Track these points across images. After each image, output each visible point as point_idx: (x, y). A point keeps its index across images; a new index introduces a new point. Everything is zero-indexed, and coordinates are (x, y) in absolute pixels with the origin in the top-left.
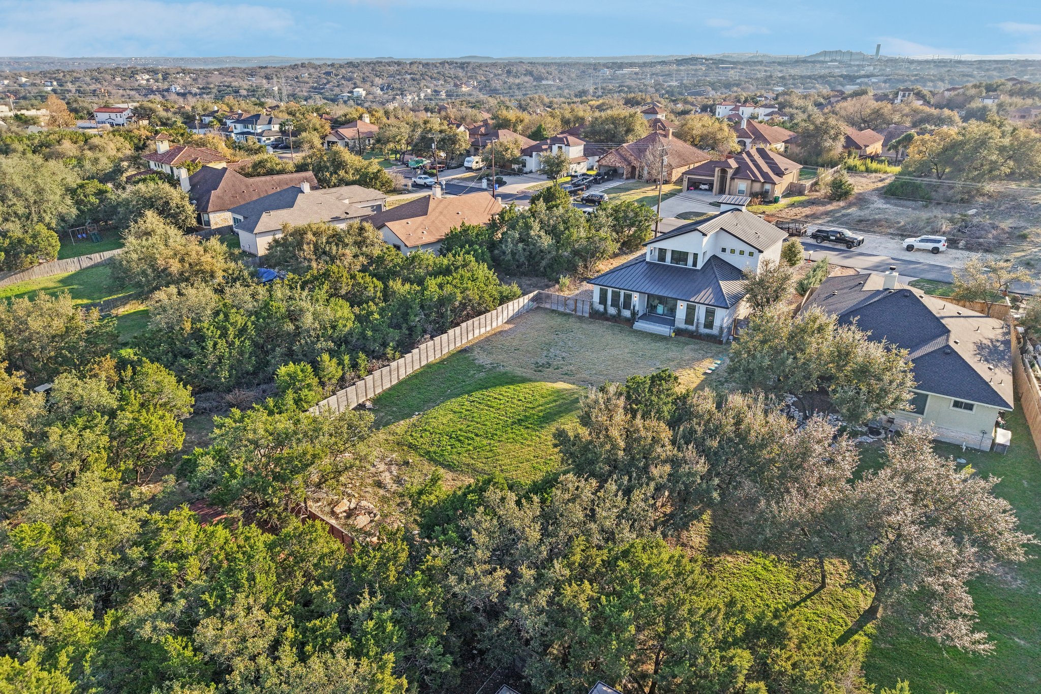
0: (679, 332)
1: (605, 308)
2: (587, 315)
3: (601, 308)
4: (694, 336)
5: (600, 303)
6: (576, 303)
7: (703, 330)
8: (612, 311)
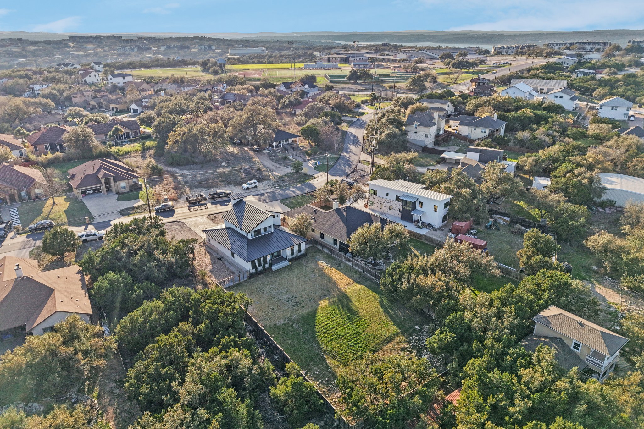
0: (290, 260)
1: (256, 270)
2: (246, 279)
3: (254, 271)
4: (297, 258)
5: (252, 268)
6: (239, 276)
7: (299, 254)
8: (260, 269)
